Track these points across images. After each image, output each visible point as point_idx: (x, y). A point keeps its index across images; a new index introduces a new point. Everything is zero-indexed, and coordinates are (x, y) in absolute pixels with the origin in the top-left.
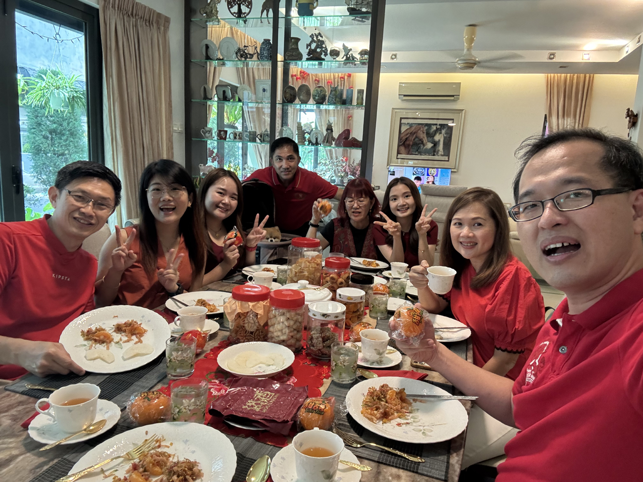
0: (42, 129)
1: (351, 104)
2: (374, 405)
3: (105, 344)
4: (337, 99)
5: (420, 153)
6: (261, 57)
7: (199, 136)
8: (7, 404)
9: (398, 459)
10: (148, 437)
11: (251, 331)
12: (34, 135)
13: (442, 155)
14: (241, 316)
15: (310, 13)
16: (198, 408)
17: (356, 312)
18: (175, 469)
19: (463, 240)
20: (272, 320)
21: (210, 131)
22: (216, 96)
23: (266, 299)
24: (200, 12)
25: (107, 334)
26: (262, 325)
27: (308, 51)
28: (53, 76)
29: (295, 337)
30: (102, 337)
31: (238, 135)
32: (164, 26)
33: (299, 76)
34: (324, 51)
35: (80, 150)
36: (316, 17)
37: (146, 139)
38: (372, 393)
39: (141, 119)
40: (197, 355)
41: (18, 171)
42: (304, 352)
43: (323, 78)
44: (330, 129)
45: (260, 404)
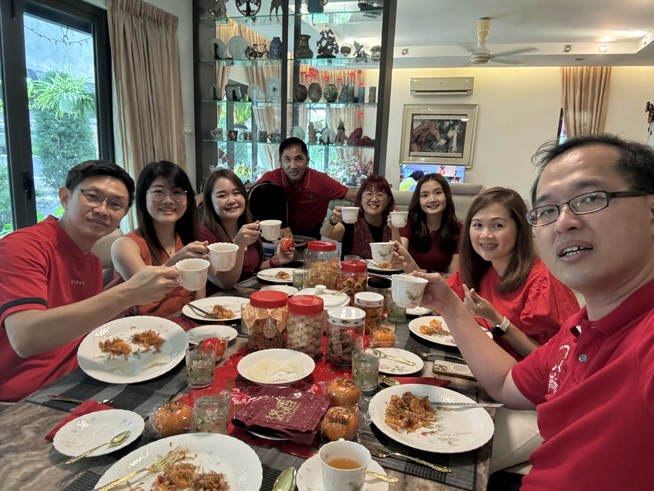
0: (51, 131)
1: (363, 101)
2: (398, 414)
3: (123, 355)
4: (349, 98)
5: (433, 150)
6: (270, 55)
7: (209, 137)
8: (30, 415)
9: (424, 469)
10: (172, 449)
11: (271, 338)
12: (43, 138)
13: (455, 152)
14: (260, 322)
15: (320, 10)
16: (221, 419)
17: (374, 317)
18: (202, 481)
19: (483, 242)
20: (291, 326)
21: (220, 132)
22: (225, 96)
23: (285, 305)
24: (208, 10)
25: (124, 345)
26: (281, 331)
27: (318, 48)
28: (62, 79)
29: (314, 343)
30: (120, 348)
31: (248, 136)
32: (172, 26)
33: (308, 73)
34: (335, 49)
35: (89, 152)
36: (326, 14)
37: (156, 142)
38: (395, 401)
39: (151, 121)
40: (217, 363)
41: (29, 176)
42: (324, 359)
43: (333, 75)
44: (341, 128)
45: (282, 413)
